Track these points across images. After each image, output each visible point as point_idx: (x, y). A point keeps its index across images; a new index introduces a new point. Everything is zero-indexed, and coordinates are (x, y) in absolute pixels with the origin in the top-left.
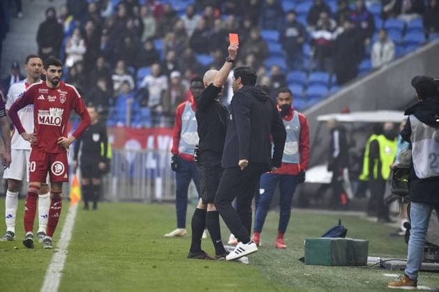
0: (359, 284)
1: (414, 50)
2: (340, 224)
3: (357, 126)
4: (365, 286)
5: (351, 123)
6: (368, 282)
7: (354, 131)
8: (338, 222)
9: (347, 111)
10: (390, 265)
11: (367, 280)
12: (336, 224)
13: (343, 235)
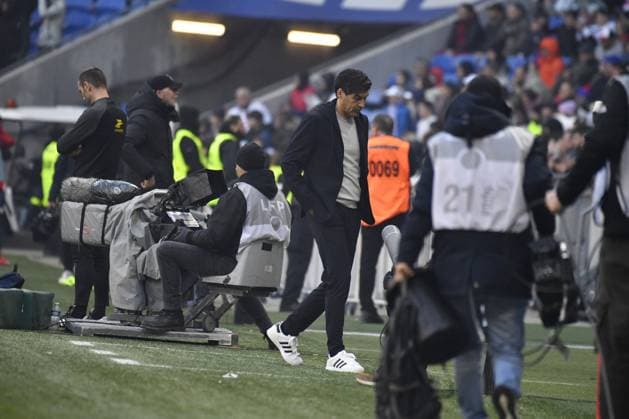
0: (39, 355)
1: (109, 21)
2: (15, 270)
3: (26, 127)
4: (46, 359)
5: (20, 122)
6: (50, 353)
7: (23, 134)
8: (12, 269)
9: (13, 105)
10: (80, 328)
11: (50, 349)
12: (9, 271)
13: (20, 283)
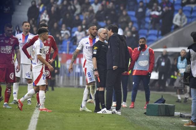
0: (171, 124)
2: (162, 97)
4: (173, 125)
6: (174, 124)
8: (161, 97)
10: (185, 116)
11: (175, 123)
12: (160, 97)
13: (164, 102)
